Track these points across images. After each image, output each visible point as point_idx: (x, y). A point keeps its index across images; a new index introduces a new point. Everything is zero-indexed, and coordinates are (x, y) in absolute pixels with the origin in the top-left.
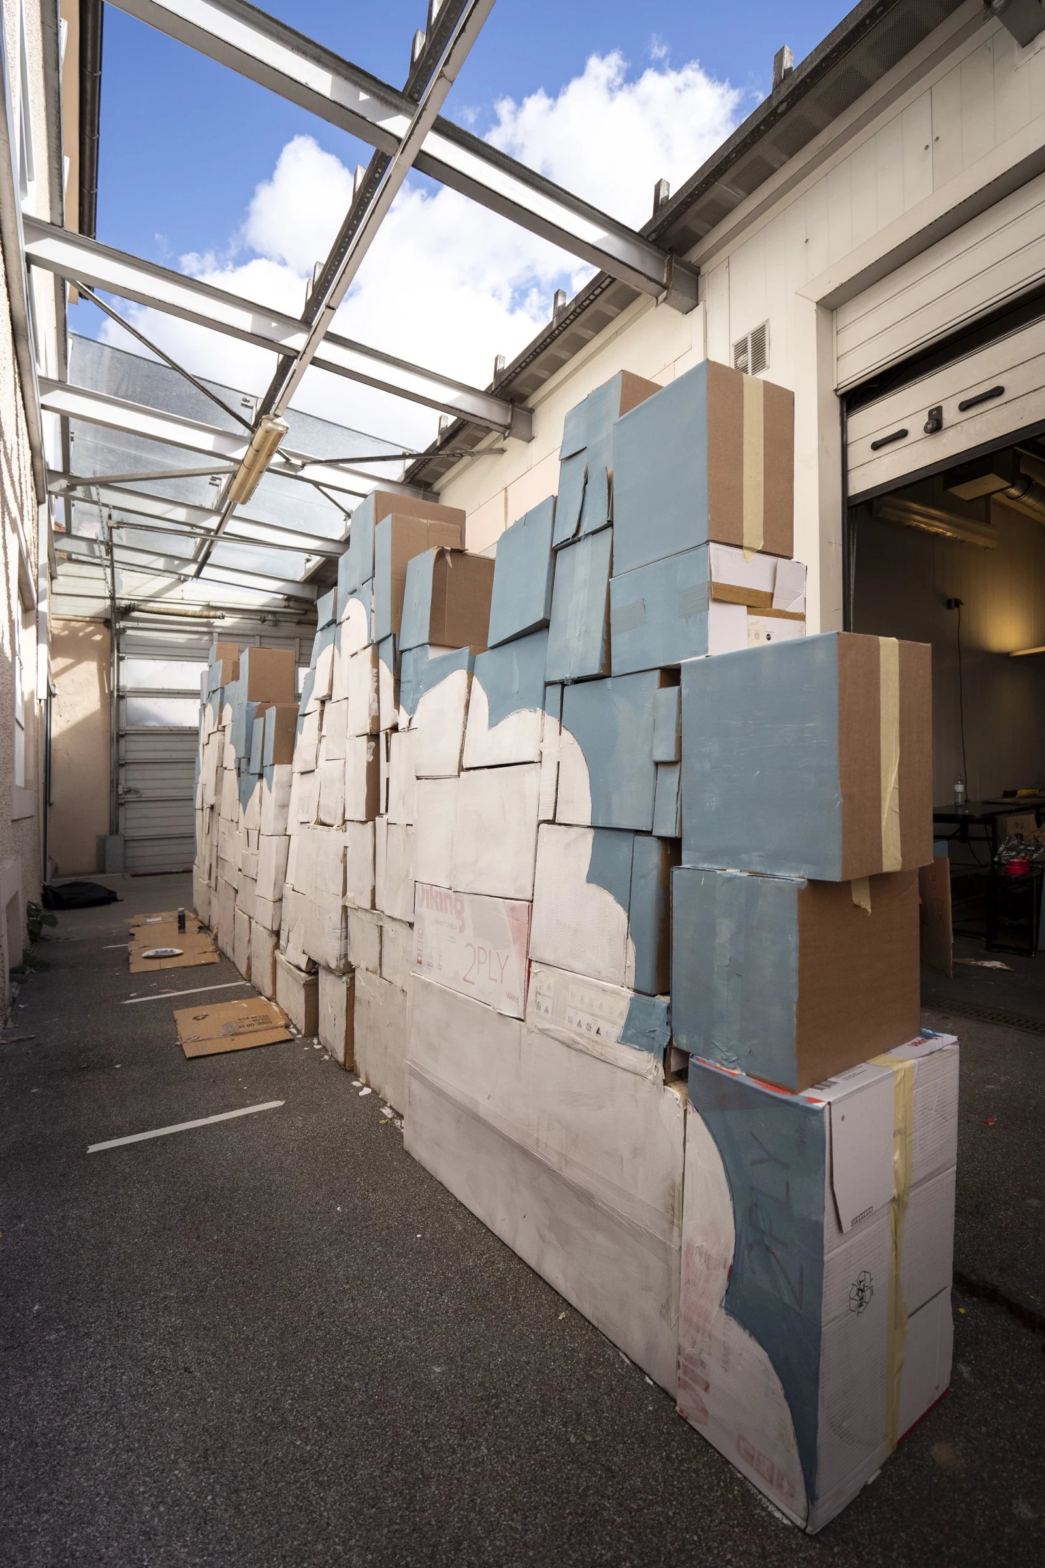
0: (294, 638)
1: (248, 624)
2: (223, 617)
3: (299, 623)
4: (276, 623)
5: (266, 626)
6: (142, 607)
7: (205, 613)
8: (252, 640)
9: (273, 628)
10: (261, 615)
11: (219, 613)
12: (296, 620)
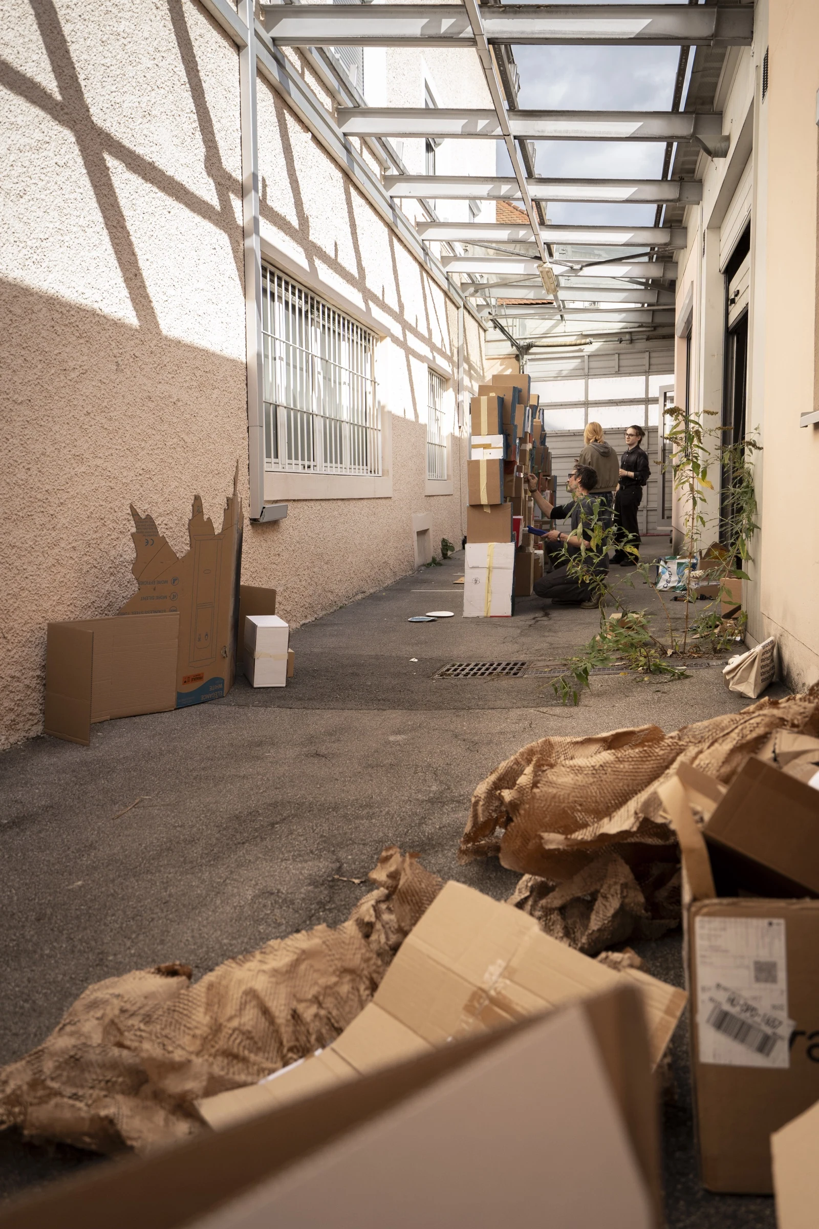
0: (645, 352)
1: (612, 346)
2: (591, 343)
3: (648, 339)
4: (631, 341)
5: (623, 345)
6: (537, 344)
7: (578, 342)
8: (612, 357)
9: (630, 345)
10: (619, 337)
11: (588, 340)
12: (645, 337)
